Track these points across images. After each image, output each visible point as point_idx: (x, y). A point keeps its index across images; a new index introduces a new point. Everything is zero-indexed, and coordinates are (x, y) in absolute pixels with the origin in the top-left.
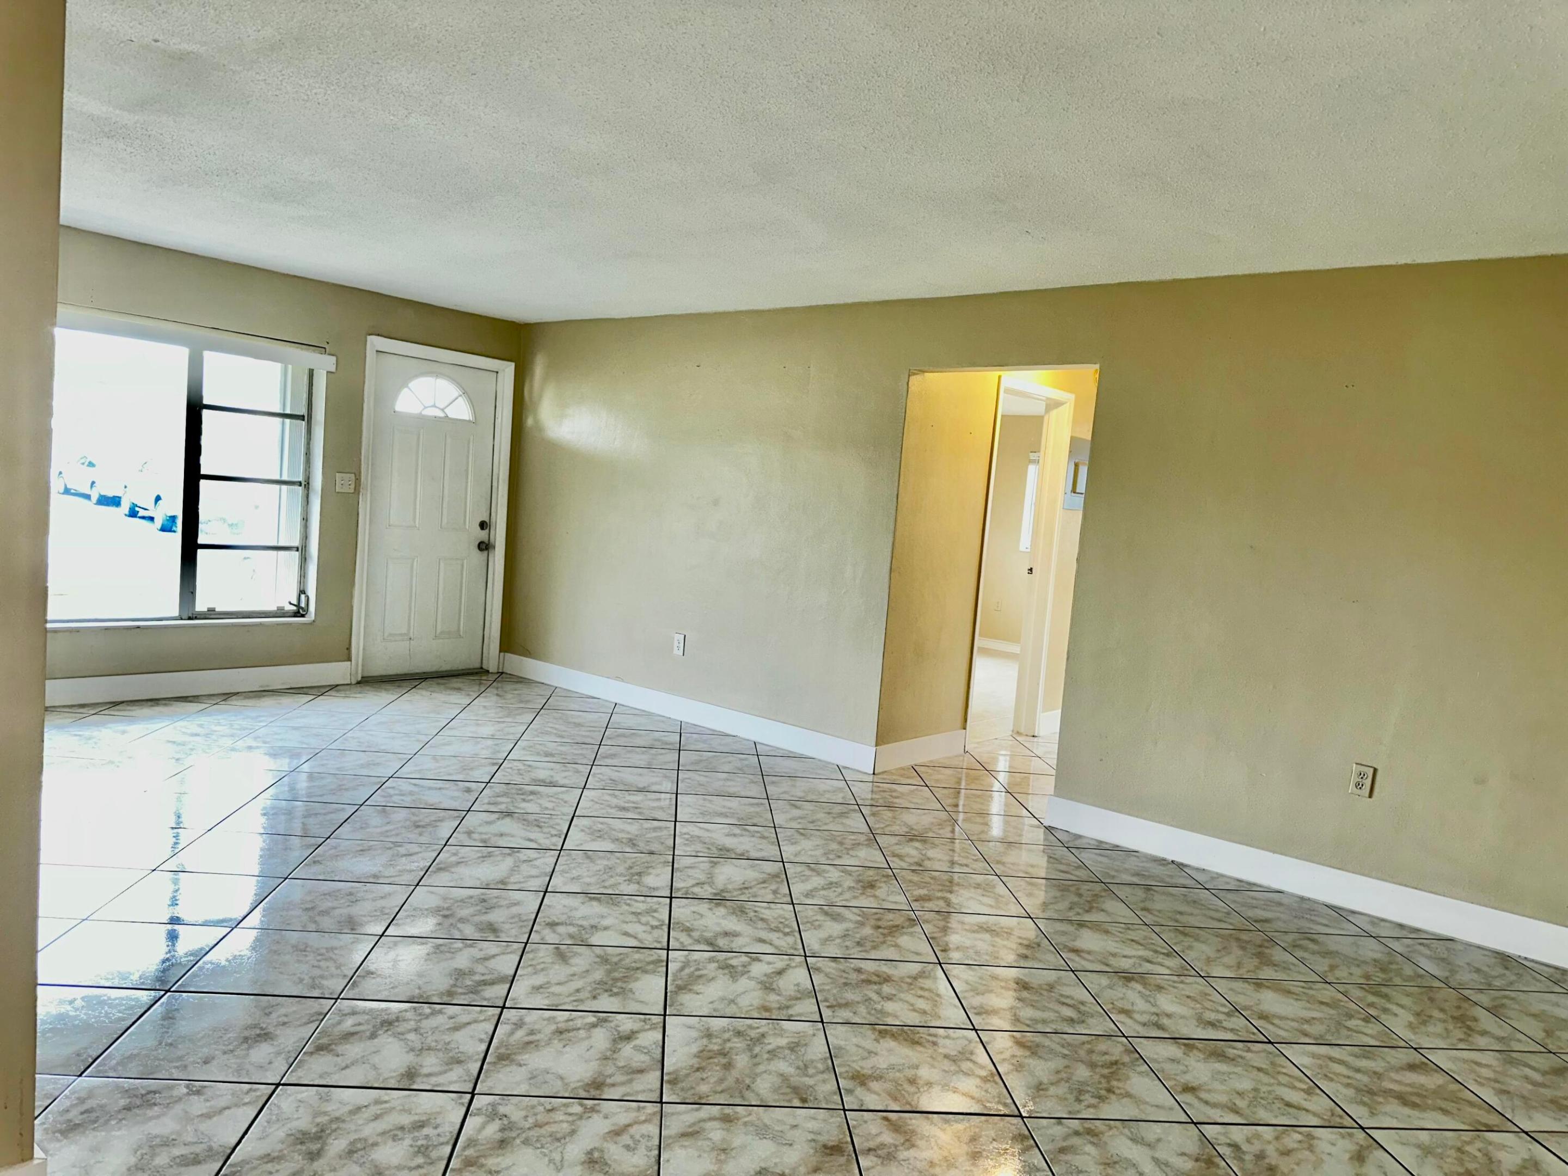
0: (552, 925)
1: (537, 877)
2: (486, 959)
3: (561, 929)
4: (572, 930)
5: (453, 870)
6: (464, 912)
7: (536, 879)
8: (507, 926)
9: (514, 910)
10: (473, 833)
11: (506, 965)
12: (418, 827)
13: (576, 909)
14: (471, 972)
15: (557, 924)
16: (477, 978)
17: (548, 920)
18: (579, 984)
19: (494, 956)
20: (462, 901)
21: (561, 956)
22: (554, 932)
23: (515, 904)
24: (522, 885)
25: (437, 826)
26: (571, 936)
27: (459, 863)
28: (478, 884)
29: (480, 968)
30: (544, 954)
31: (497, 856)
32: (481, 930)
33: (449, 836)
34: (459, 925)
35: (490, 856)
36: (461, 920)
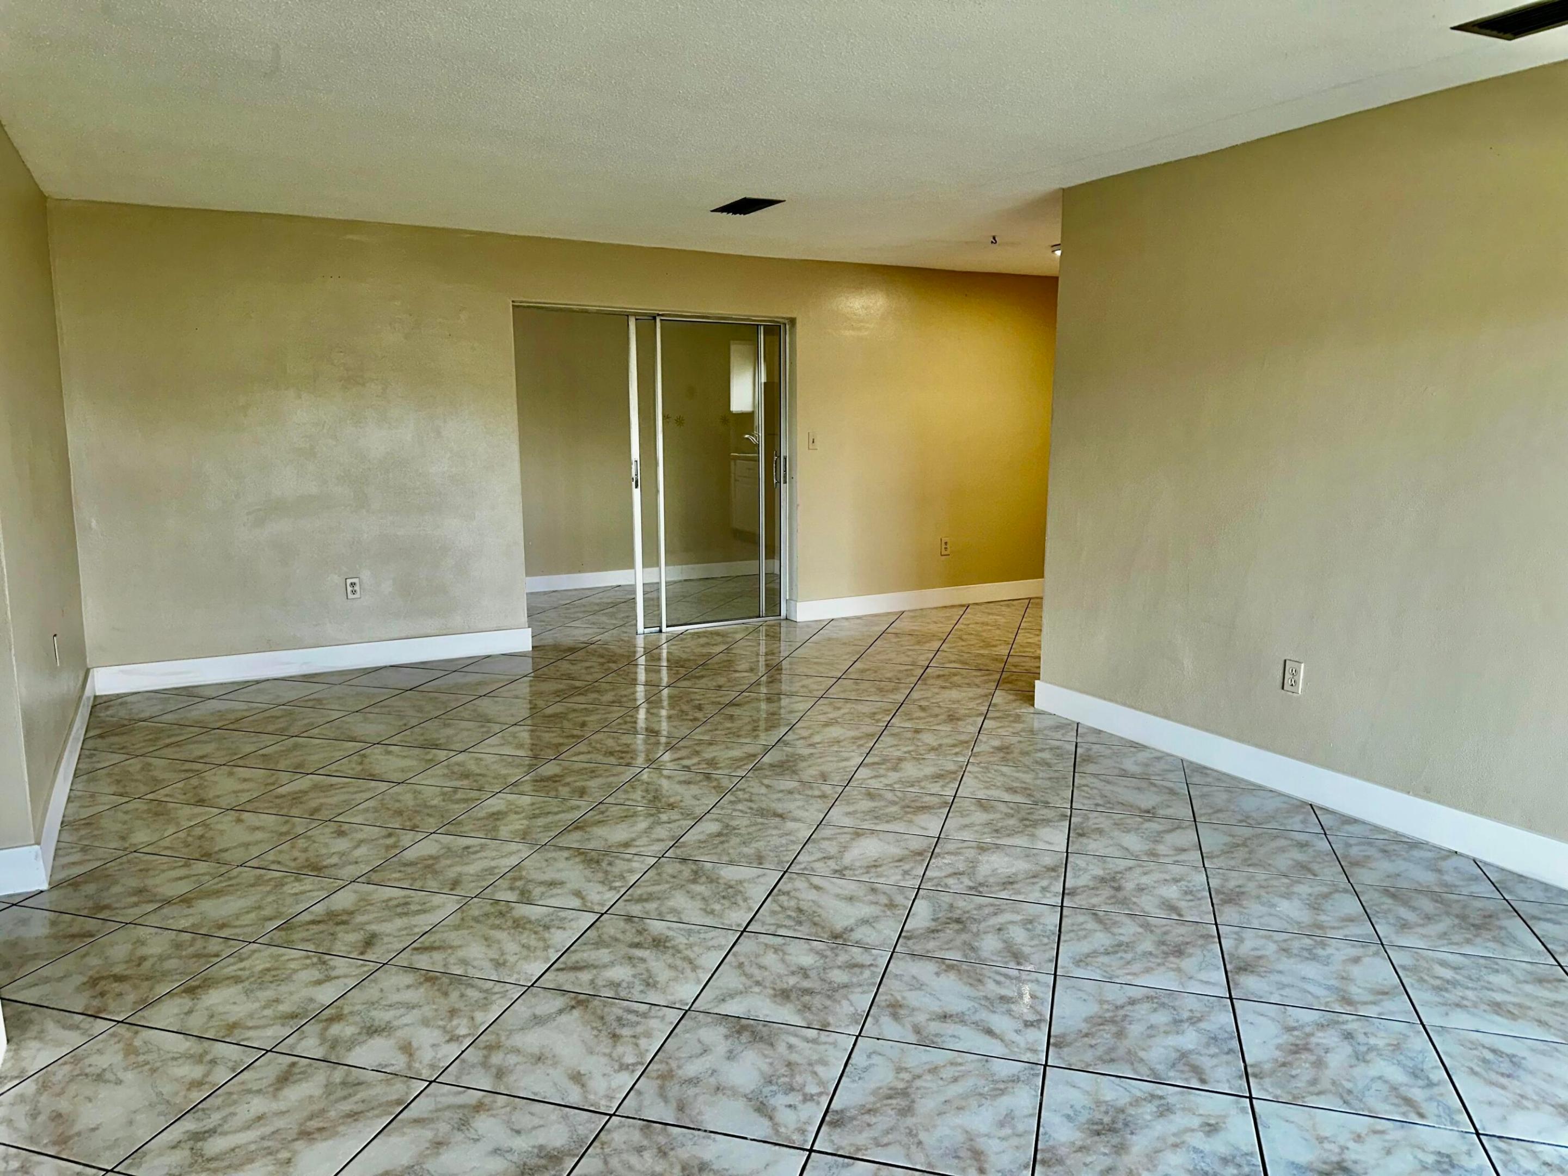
0: (824, 796)
1: (824, 839)
2: (876, 777)
3: (817, 793)
4: (810, 792)
5: (907, 852)
6: (893, 809)
7: (825, 836)
8: (860, 797)
9: (851, 809)
10: (886, 905)
11: (863, 773)
12: (958, 921)
13: (799, 807)
14: (888, 769)
15: (819, 797)
16: (884, 767)
17: (825, 800)
18: (819, 760)
19: (872, 778)
20: (895, 819)
21: (824, 777)
22: (823, 791)
23: (850, 813)
24: (839, 831)
25: (933, 920)
26: (811, 788)
27: (900, 861)
28: (881, 835)
29: (882, 772)
30: (836, 779)
31: (860, 867)
32: (880, 795)
33: (917, 901)
34: (897, 799)
35: (868, 867)
36: (894, 803)
